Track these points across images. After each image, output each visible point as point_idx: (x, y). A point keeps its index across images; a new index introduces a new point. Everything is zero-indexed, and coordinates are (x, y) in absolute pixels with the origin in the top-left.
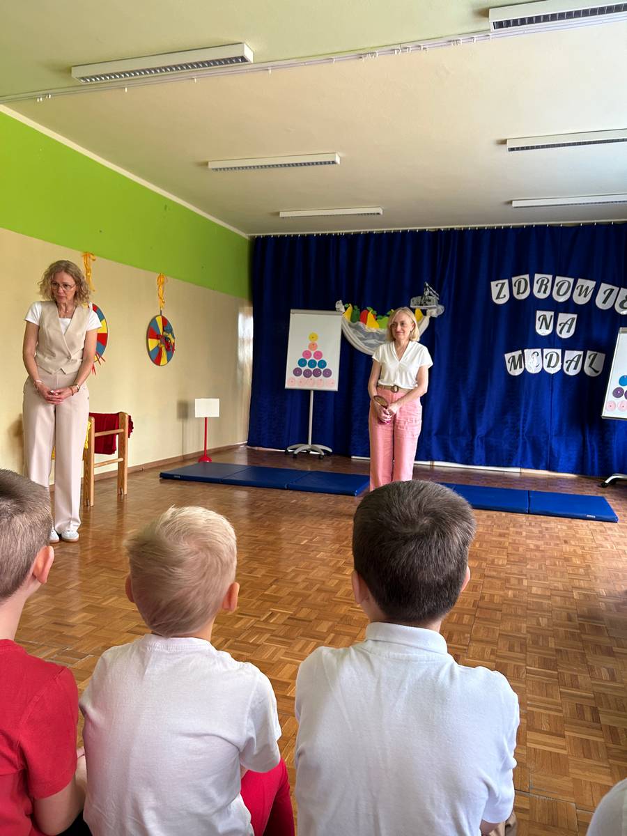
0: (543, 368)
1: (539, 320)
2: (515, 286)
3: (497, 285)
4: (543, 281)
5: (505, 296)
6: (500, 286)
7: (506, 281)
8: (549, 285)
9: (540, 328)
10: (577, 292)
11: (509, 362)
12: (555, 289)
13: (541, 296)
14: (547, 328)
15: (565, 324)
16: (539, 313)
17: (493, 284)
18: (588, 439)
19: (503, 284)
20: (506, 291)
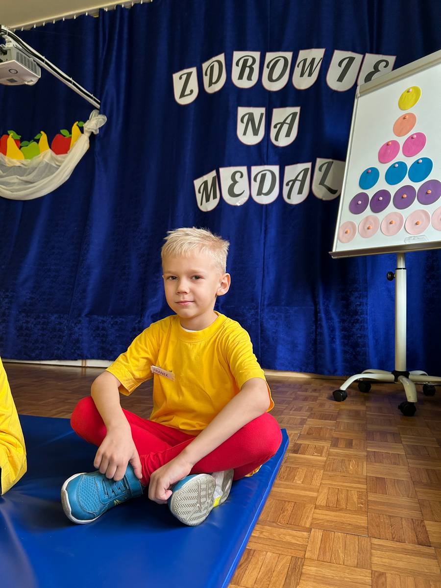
0: (250, 196)
1: (242, 121)
2: (206, 75)
3: (181, 78)
4: (246, 61)
5: (192, 91)
6: (184, 77)
7: (194, 70)
8: (256, 67)
9: (245, 134)
10: (298, 71)
11: (199, 192)
12: (266, 71)
13: (245, 84)
14: (256, 132)
15: (282, 124)
16: (242, 111)
17: (176, 76)
18: (321, 307)
19: (189, 75)
20: (193, 84)
